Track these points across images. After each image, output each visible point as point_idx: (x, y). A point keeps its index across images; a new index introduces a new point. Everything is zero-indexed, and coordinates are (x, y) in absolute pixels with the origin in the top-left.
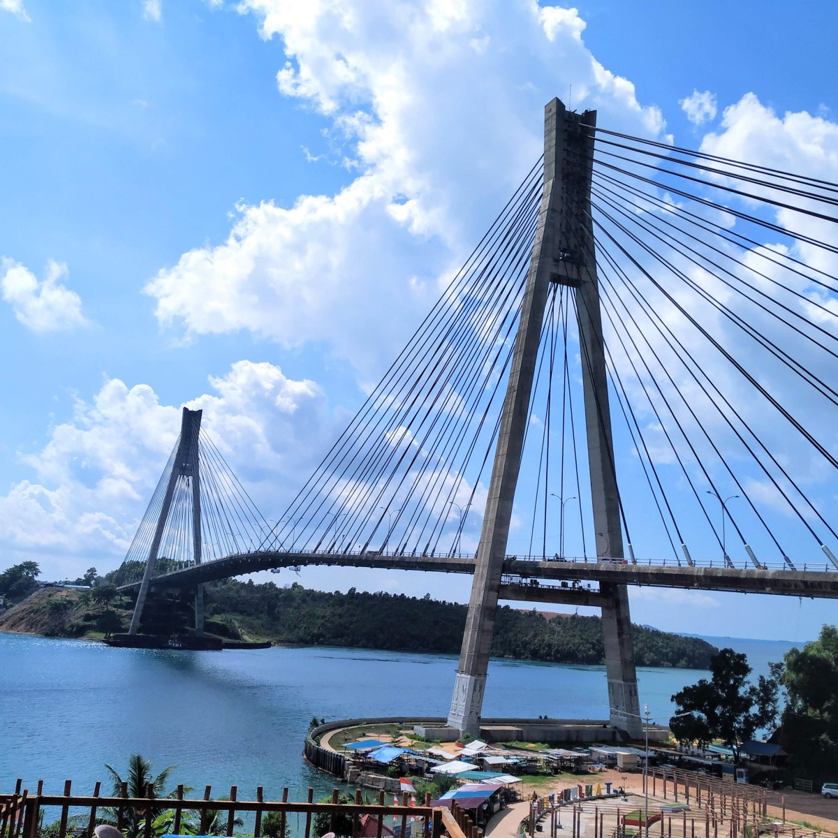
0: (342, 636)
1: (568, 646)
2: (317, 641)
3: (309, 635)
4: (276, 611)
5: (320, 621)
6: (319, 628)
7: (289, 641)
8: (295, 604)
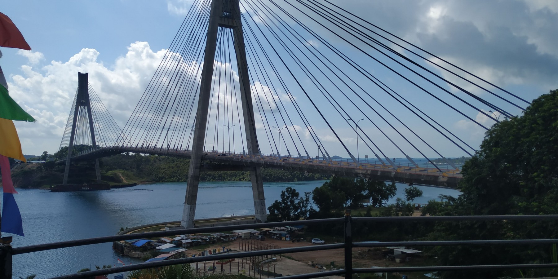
0: (174, 176)
1: (279, 175)
2: (162, 180)
3: (157, 178)
4: (141, 167)
5: (163, 171)
6: (162, 174)
7: (147, 181)
8: (151, 163)
